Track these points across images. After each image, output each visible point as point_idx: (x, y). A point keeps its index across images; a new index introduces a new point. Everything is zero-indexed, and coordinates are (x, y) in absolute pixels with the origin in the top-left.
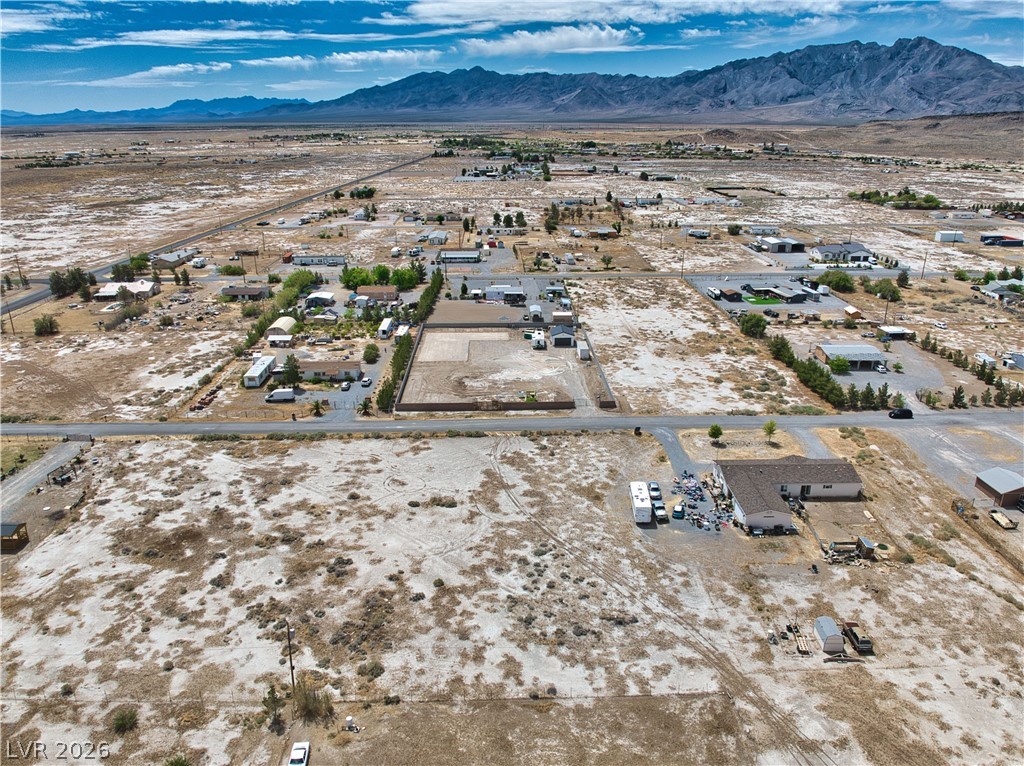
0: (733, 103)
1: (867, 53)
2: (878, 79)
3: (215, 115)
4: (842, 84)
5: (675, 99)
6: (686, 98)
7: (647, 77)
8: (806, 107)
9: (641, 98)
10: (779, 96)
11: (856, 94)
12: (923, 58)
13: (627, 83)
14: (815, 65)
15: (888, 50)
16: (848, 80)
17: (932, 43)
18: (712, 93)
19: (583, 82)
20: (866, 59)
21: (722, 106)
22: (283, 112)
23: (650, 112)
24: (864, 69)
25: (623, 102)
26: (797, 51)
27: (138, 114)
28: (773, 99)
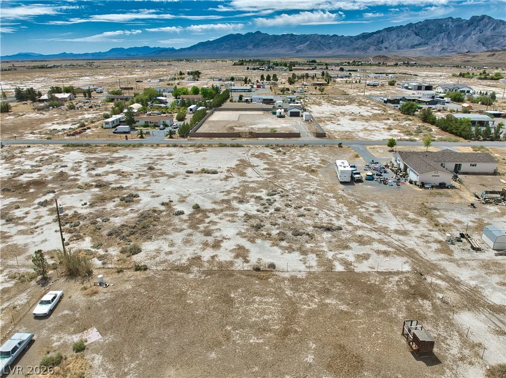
0: (386, 48)
1: (456, 23)
2: (461, 36)
3: (130, 55)
4: (443, 39)
5: (357, 46)
6: (363, 46)
7: (343, 36)
8: (423, 50)
9: (340, 46)
10: (410, 45)
11: (450, 44)
12: (485, 25)
13: (333, 39)
14: (429, 29)
15: (467, 21)
16: (446, 37)
17: (490, 18)
18: (376, 44)
19: (311, 38)
20: (455, 26)
21: (381, 50)
22: (163, 53)
23: (344, 53)
24: (455, 31)
25: (330, 48)
26: (420, 22)
27: (93, 54)
28: (407, 47)
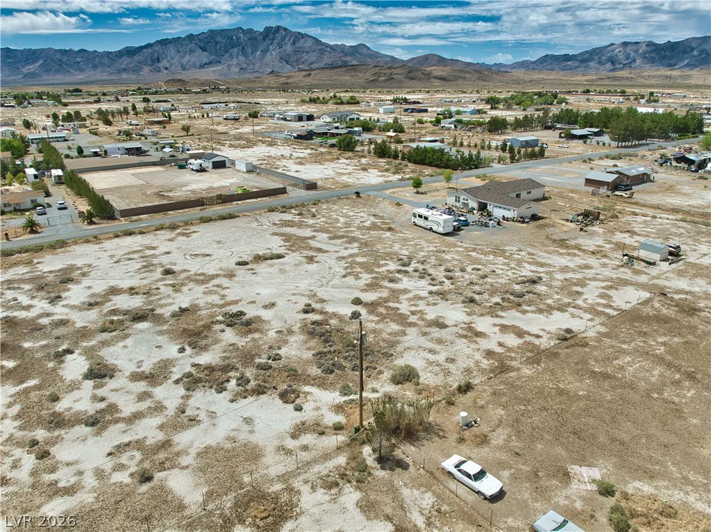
0: (166, 69)
1: (248, 35)
2: (259, 52)
4: (237, 56)
5: (123, 66)
6: (131, 66)
8: (217, 70)
10: (198, 64)
12: (283, 39)
17: (286, 29)
18: (150, 63)
20: (249, 39)
21: (159, 71)
24: (249, 45)
25: (81, 70)
26: (203, 33)
28: (194, 66)
